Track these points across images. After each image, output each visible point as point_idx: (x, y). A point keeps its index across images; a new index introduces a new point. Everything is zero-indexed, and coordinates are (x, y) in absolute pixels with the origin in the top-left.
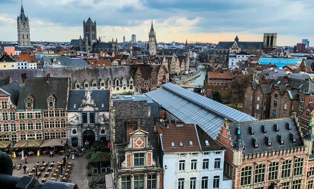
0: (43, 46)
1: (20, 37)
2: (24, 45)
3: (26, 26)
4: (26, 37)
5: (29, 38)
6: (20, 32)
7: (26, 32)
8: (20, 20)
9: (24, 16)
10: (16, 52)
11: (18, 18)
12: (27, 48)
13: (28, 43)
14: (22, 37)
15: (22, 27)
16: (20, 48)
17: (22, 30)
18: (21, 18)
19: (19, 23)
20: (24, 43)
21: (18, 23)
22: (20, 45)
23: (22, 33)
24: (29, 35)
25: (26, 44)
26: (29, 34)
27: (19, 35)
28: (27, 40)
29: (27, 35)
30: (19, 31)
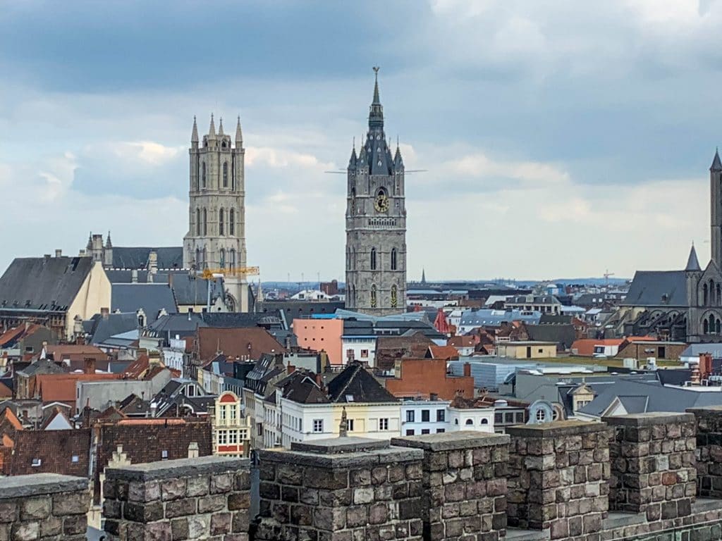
0: (457, 312)
1: (359, 265)
2: (374, 309)
3: (391, 205)
4: (384, 261)
5: (399, 267)
6: (360, 236)
7: (389, 237)
8: (362, 172)
9: (385, 147)
10: (347, 346)
11: (354, 160)
12: (404, 327)
13: (394, 294)
14: (368, 263)
15: (370, 208)
16: (370, 326)
17: (371, 228)
18: (370, 164)
19: (357, 189)
20: (374, 294)
21: (353, 191)
22: (356, 310)
23: (365, 243)
24: (404, 252)
25: (383, 300)
26: (404, 246)
27: (351, 254)
28: (392, 280)
29: (394, 253)
30: (352, 234)
